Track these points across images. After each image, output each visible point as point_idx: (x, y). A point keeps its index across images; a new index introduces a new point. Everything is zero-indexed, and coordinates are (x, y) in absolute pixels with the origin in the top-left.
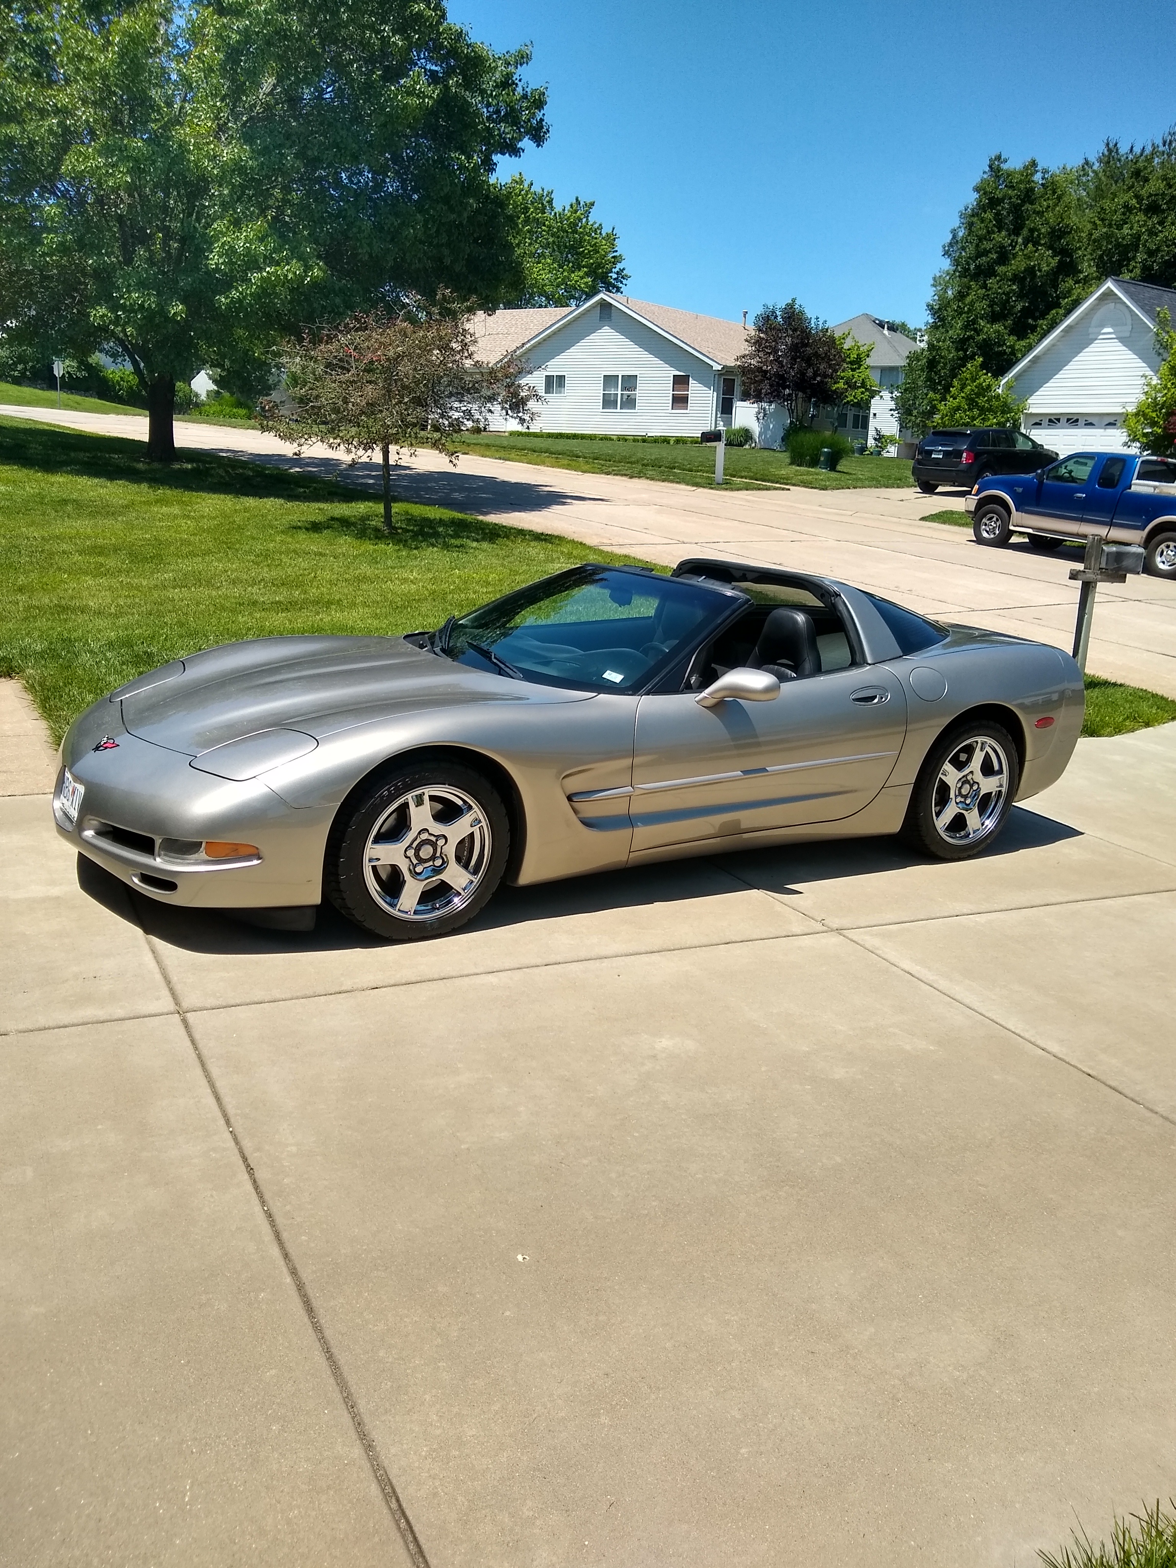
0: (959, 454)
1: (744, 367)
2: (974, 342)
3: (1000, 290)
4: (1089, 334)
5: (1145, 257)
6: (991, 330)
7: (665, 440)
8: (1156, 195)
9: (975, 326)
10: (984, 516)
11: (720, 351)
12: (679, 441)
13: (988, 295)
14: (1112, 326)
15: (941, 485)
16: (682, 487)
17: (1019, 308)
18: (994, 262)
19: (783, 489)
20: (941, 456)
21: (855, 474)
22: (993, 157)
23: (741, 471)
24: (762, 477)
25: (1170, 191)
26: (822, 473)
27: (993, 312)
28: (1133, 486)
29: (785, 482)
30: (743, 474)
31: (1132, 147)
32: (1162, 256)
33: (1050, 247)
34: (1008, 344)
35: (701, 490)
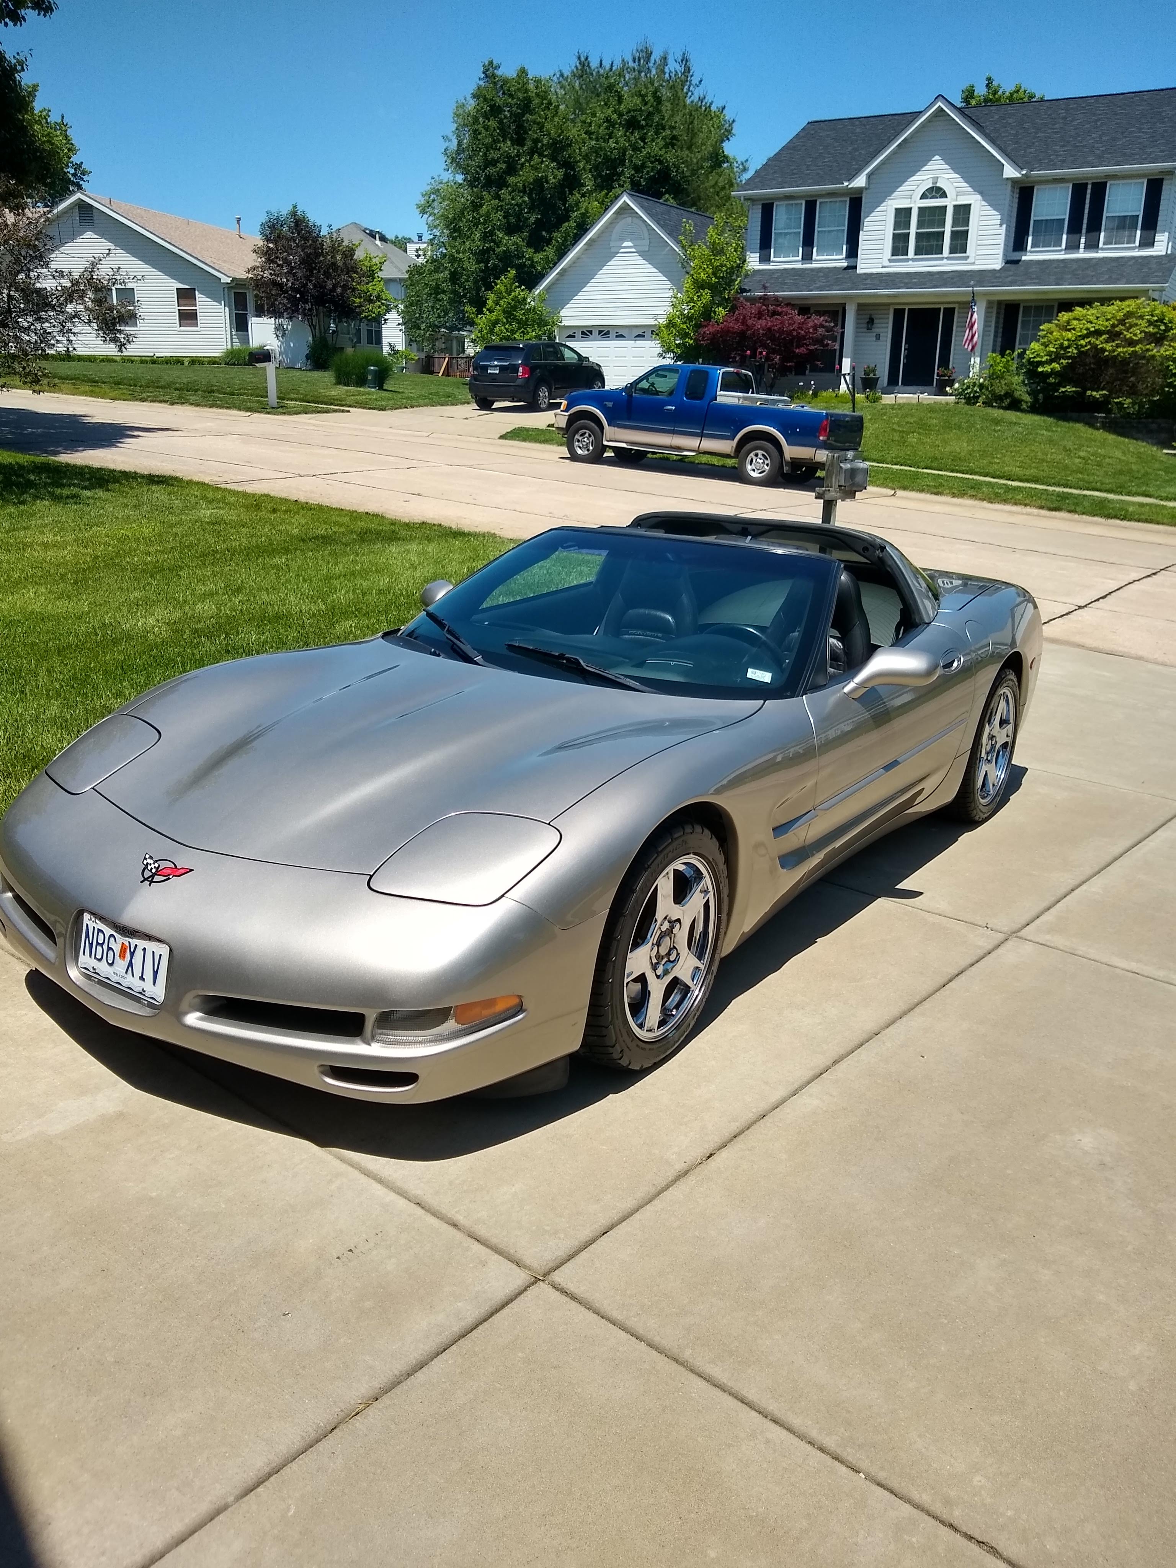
0: (515, 369)
1: (257, 280)
2: (494, 254)
3: (513, 202)
4: (610, 248)
5: (633, 172)
6: (510, 242)
7: (178, 361)
8: (634, 111)
9: (494, 237)
10: (577, 432)
11: (225, 261)
12: (194, 361)
13: (501, 206)
14: (631, 240)
15: (497, 401)
16: (234, 412)
17: (532, 220)
18: (504, 172)
19: (343, 411)
20: (497, 372)
21: (402, 392)
22: (487, 64)
23: (289, 393)
24: (313, 398)
25: (646, 107)
26: (372, 392)
27: (508, 223)
28: (718, 398)
29: (339, 405)
30: (292, 396)
31: (601, 61)
32: (648, 171)
33: (553, 159)
34: (527, 256)
35: (256, 415)
